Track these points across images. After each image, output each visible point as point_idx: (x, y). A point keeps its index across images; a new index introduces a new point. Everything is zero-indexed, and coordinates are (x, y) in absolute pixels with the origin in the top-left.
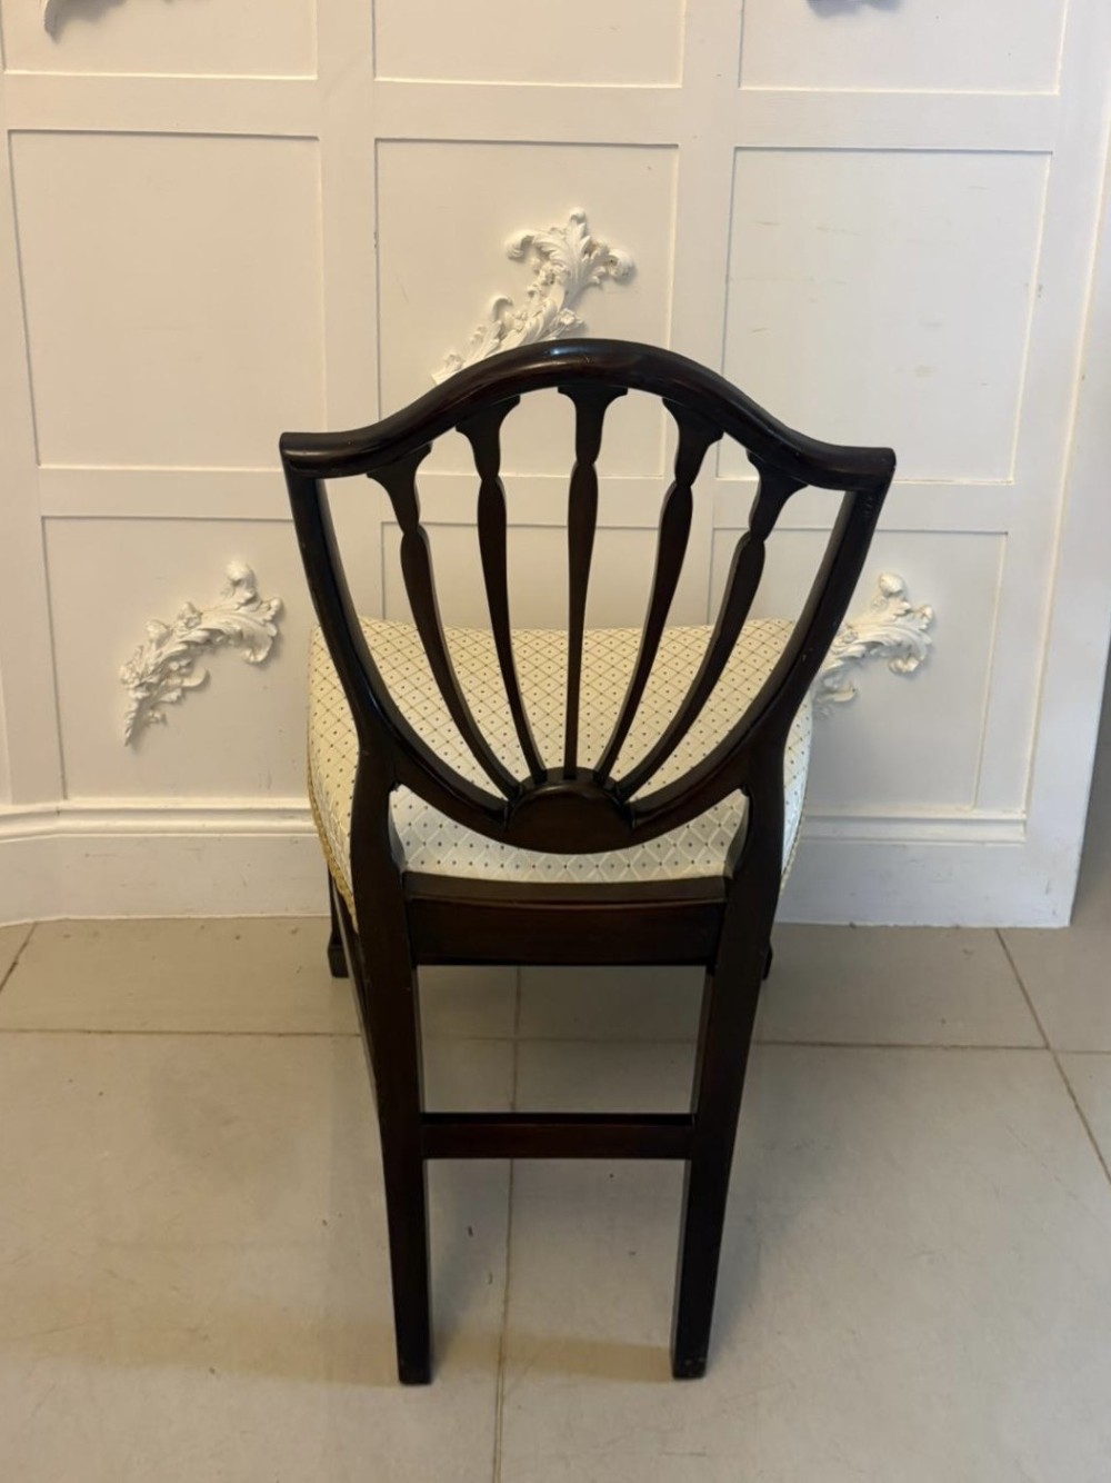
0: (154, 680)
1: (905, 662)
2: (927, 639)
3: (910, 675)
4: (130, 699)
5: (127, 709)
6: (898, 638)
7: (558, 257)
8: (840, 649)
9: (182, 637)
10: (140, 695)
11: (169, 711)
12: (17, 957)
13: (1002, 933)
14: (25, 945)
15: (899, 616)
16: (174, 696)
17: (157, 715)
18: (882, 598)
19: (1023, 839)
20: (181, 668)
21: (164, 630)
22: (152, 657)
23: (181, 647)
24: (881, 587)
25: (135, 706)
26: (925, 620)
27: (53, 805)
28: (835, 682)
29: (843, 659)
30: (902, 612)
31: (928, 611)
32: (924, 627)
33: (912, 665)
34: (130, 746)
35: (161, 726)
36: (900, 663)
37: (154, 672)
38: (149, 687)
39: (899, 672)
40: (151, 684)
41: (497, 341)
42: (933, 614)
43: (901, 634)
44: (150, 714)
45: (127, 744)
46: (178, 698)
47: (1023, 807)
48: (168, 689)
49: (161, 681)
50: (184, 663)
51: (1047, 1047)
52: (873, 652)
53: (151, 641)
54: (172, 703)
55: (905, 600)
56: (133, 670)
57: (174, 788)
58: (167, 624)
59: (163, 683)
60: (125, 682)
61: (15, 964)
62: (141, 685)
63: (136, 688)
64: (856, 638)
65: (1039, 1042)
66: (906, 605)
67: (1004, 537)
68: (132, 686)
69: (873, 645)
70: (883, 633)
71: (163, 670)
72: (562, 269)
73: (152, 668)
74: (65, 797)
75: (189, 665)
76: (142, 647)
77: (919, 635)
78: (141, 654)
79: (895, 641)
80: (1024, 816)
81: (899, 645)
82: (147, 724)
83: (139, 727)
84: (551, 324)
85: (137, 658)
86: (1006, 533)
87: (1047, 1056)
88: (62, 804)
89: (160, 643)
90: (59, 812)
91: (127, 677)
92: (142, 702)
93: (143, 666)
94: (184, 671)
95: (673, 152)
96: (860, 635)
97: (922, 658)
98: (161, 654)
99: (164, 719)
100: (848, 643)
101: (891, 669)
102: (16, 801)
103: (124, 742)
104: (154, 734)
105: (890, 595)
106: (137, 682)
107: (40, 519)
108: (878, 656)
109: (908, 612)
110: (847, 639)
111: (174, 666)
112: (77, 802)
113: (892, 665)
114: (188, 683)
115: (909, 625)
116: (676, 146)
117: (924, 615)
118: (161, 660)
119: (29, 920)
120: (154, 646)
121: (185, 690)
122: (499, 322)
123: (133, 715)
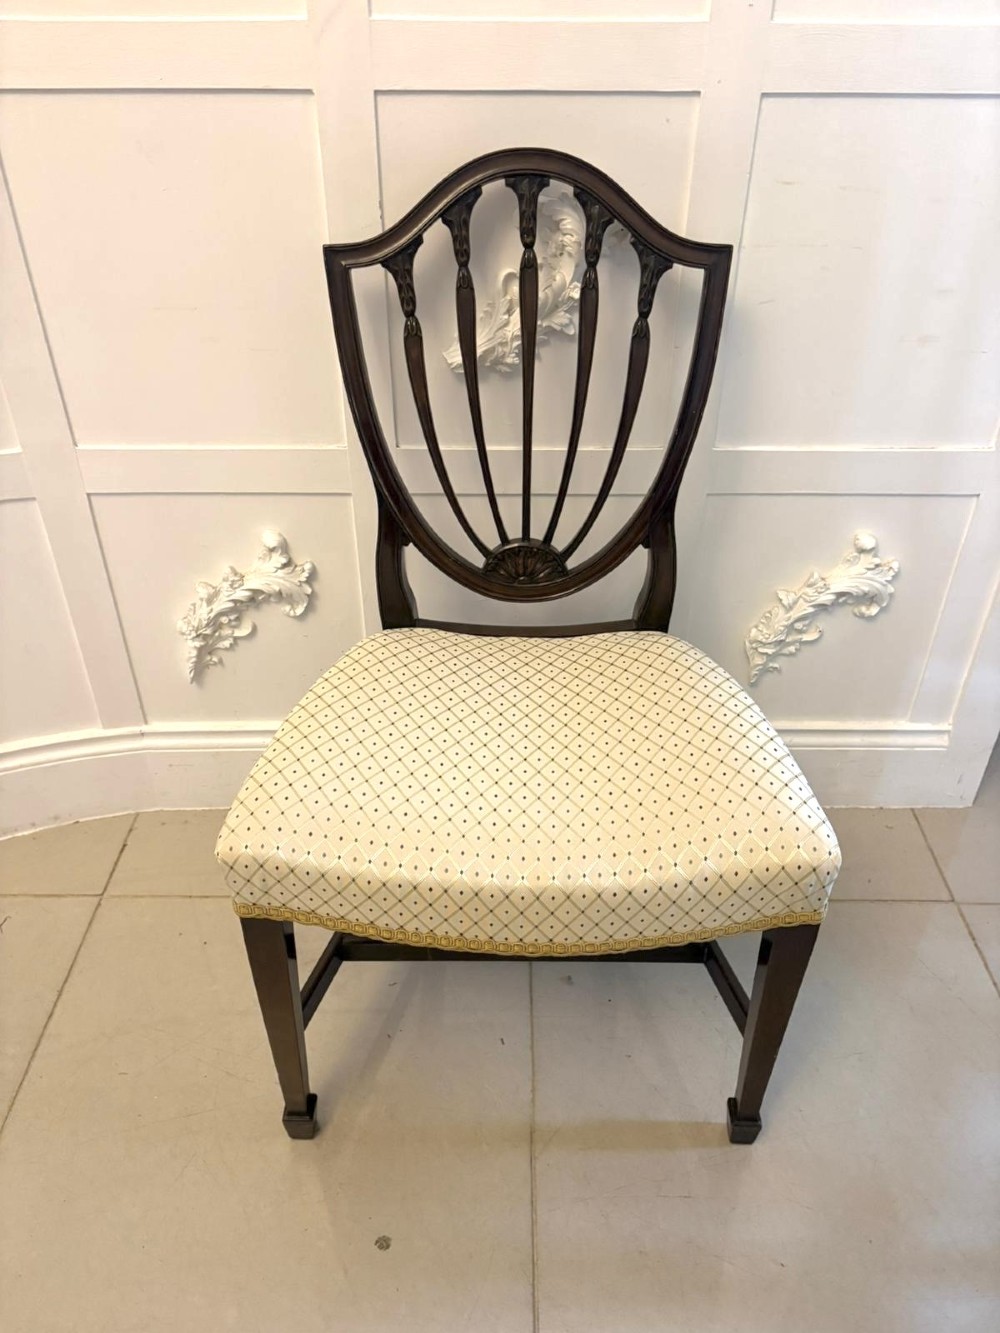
0: (208, 632)
1: (868, 609)
2: (891, 589)
3: (871, 618)
4: (189, 649)
5: (187, 655)
6: (866, 589)
7: (569, 227)
8: (812, 599)
9: (229, 596)
10: (198, 644)
11: (225, 656)
12: (126, 840)
13: (916, 812)
14: (131, 830)
15: (869, 569)
16: (227, 643)
17: (215, 659)
18: (856, 554)
19: (946, 744)
20: (230, 620)
21: (212, 591)
22: (204, 613)
23: (231, 605)
24: (855, 545)
25: (194, 653)
26: (892, 573)
27: (136, 729)
28: (804, 626)
29: (813, 606)
30: (872, 566)
31: (895, 565)
32: (889, 578)
33: (874, 610)
34: (194, 684)
35: (219, 666)
36: (863, 609)
37: (207, 625)
38: (205, 637)
39: (862, 616)
40: (205, 635)
41: (506, 317)
42: (899, 569)
43: (869, 585)
44: (209, 658)
45: (192, 683)
46: (231, 645)
47: (951, 721)
48: (221, 638)
49: (215, 632)
50: (232, 617)
51: (953, 901)
52: (841, 600)
53: (202, 599)
54: (226, 649)
55: (875, 556)
56: (189, 623)
57: (236, 714)
58: (214, 585)
59: (217, 634)
60: (183, 634)
61: (125, 846)
62: (198, 636)
63: (193, 639)
64: (828, 589)
65: (945, 896)
66: (877, 561)
67: (975, 499)
68: (190, 637)
69: (840, 595)
70: (854, 585)
71: (215, 623)
72: (573, 239)
73: (205, 622)
74: (146, 722)
75: (237, 619)
76: (194, 605)
77: (884, 585)
78: (194, 613)
79: (863, 591)
80: (950, 728)
81: (865, 594)
82: (207, 666)
83: (200, 669)
84: (560, 299)
85: (191, 613)
86: (978, 495)
87: (952, 907)
88: (145, 728)
89: (210, 601)
90: (142, 734)
91: (184, 629)
92: (200, 650)
93: (197, 620)
94: (233, 623)
95: (695, 99)
96: (831, 587)
97: (884, 605)
98: (212, 610)
99: (221, 661)
100: (820, 593)
101: (855, 615)
102: (105, 727)
103: (189, 680)
104: (213, 675)
105: (862, 551)
106: (194, 634)
107: (86, 496)
108: (845, 602)
109: (877, 566)
110: (819, 590)
111: (224, 620)
112: (155, 726)
113: (856, 610)
114: (238, 633)
115: (877, 578)
116: (697, 93)
117: (891, 568)
118: (212, 615)
119: (133, 812)
120: (205, 604)
121: (236, 639)
122: (508, 297)
123: (194, 660)
